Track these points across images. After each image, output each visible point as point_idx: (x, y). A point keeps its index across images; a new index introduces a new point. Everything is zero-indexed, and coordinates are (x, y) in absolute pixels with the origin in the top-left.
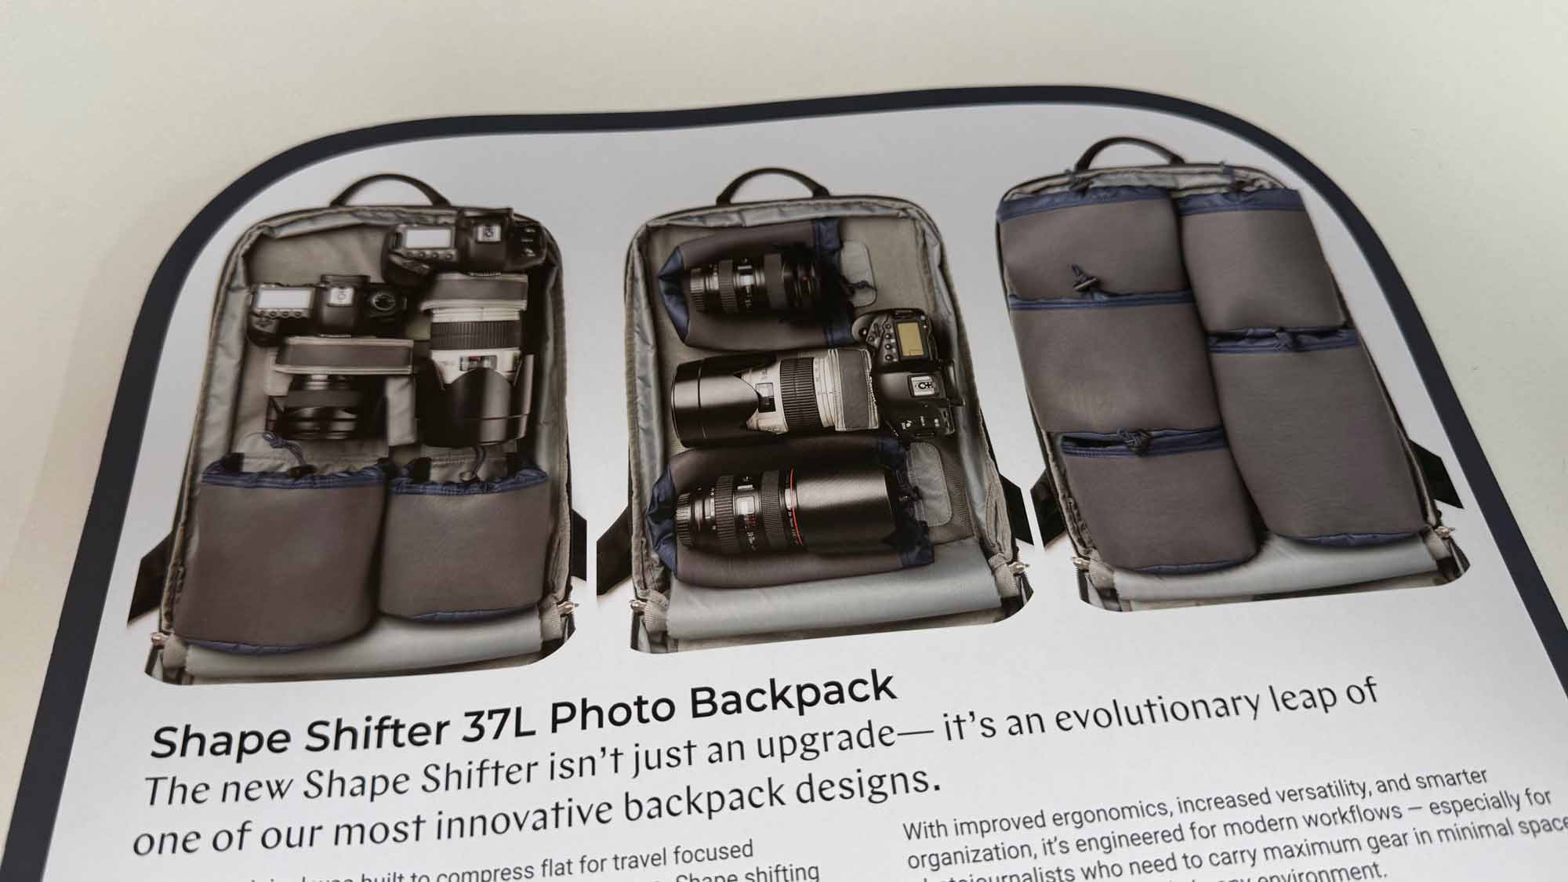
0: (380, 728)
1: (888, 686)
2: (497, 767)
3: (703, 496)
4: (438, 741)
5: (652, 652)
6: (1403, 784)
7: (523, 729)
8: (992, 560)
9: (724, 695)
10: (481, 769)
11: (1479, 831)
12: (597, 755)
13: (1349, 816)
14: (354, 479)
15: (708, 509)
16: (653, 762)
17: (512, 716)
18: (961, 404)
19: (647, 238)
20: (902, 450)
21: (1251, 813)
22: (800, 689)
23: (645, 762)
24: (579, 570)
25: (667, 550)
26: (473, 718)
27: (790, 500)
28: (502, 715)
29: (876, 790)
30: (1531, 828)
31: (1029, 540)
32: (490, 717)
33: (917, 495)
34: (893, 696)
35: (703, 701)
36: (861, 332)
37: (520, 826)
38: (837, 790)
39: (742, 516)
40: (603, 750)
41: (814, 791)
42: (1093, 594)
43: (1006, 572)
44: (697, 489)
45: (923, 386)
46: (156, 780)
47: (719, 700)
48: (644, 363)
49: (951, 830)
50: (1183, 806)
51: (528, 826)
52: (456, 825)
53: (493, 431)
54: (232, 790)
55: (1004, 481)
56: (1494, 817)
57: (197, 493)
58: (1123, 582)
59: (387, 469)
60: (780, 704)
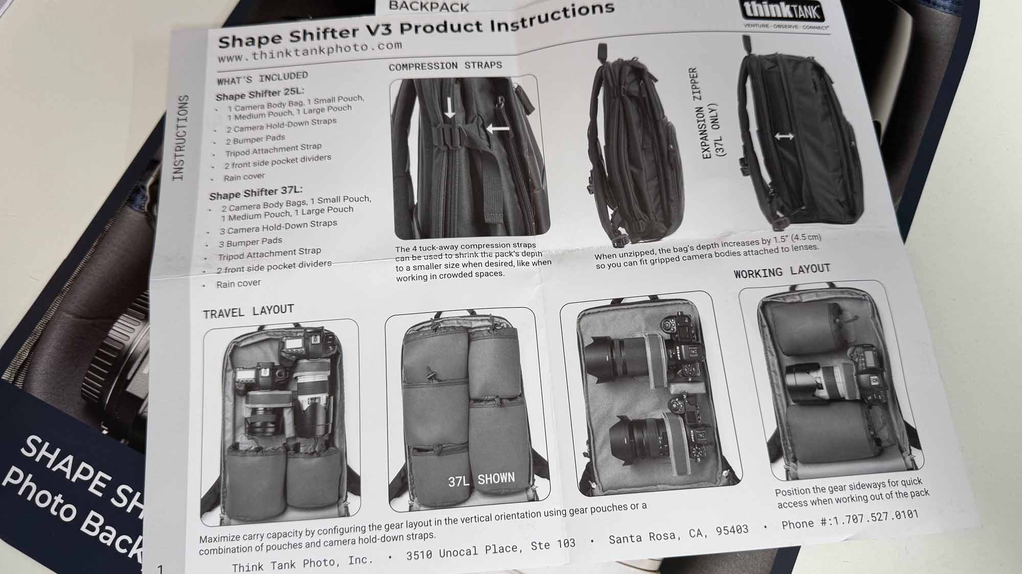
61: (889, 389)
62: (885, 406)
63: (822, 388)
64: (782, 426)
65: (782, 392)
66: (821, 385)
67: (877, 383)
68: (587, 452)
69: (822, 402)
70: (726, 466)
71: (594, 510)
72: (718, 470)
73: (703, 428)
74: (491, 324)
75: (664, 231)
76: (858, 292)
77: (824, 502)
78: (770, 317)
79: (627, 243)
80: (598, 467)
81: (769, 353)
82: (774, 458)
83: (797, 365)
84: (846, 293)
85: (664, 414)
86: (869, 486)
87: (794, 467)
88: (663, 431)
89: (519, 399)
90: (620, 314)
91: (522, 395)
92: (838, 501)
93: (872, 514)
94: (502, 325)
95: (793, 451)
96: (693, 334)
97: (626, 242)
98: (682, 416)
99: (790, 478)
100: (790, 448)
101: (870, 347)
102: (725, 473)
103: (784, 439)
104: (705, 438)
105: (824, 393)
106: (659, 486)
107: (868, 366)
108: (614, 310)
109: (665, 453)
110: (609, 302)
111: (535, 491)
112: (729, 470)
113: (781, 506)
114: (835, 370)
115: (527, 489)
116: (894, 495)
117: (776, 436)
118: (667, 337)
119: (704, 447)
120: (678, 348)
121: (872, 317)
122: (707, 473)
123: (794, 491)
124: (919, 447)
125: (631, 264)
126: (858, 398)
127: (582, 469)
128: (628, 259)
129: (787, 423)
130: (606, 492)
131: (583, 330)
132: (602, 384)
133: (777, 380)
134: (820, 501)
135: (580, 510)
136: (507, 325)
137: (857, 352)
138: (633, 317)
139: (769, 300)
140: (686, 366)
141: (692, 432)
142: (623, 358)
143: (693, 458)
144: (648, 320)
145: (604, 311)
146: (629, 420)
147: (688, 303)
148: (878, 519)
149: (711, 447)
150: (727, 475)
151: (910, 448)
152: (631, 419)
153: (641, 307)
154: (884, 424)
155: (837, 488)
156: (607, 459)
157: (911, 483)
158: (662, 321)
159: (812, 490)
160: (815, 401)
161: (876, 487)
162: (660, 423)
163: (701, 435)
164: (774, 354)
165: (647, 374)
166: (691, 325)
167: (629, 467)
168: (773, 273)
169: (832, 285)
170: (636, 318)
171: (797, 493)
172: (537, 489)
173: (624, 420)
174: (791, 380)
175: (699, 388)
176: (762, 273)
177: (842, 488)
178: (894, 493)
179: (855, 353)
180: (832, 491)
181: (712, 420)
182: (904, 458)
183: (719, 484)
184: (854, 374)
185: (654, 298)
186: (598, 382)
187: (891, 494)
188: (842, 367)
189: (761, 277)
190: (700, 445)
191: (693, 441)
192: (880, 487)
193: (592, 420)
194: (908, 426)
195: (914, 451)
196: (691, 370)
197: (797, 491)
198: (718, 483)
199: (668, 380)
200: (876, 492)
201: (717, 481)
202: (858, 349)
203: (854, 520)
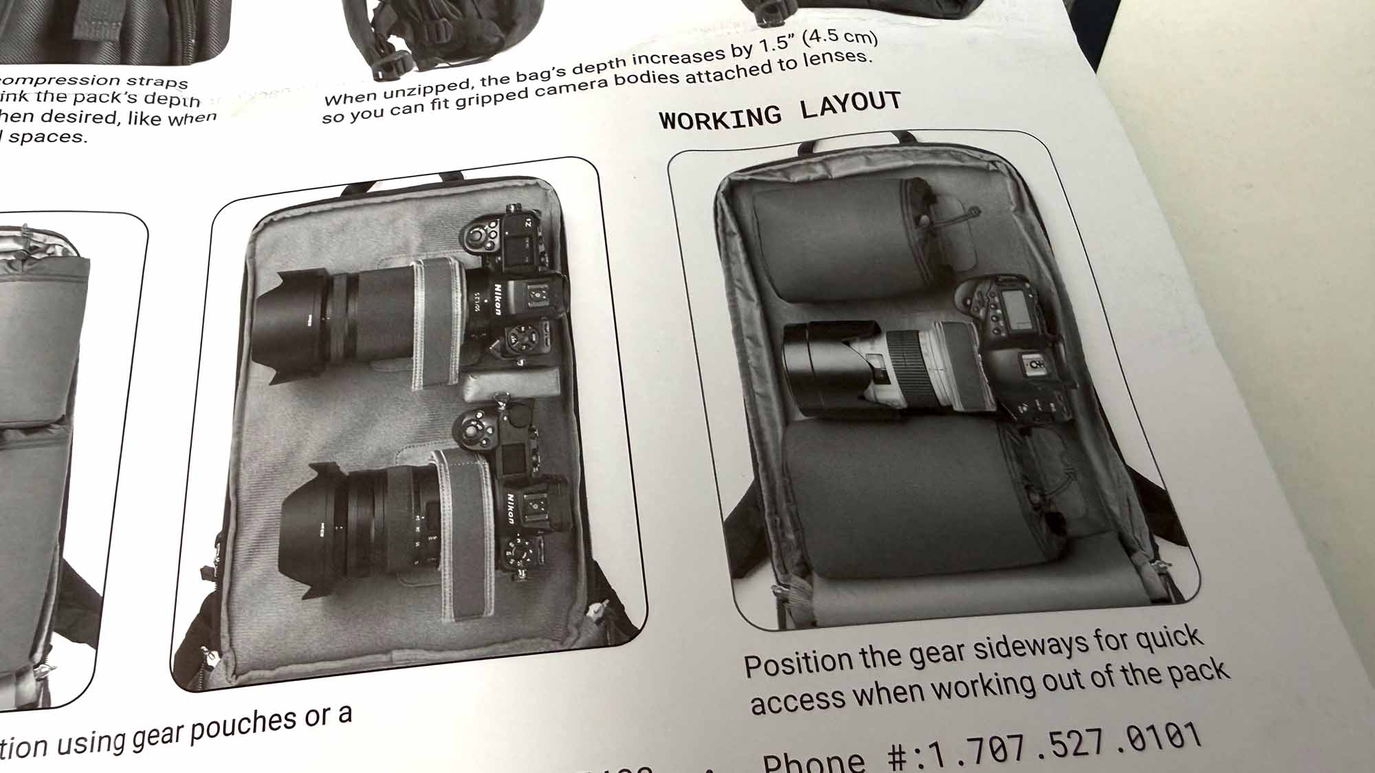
61: (1078, 386)
62: (1070, 429)
63: (886, 380)
64: (769, 478)
65: (770, 387)
66: (885, 373)
67: (1041, 372)
68: (212, 565)
69: (885, 415)
70: (600, 588)
71: (201, 731)
72: (574, 600)
73: (543, 486)
74: (21, 247)
75: (496, 40)
76: (977, 154)
77: (899, 695)
78: (747, 215)
79: (406, 70)
80: (235, 607)
81: (739, 294)
82: (742, 567)
83: (814, 324)
84: (945, 155)
85: (438, 453)
86: (1037, 647)
87: (801, 590)
88: (431, 498)
89: (56, 430)
90: (360, 217)
91: (66, 420)
92: (942, 691)
93: (1052, 734)
94: (49, 251)
95: (801, 544)
96: (543, 254)
97: (404, 67)
98: (489, 456)
99: (790, 624)
100: (791, 536)
101: (1016, 282)
102: (595, 609)
103: (775, 512)
104: (545, 513)
105: (892, 393)
106: (396, 655)
107: (1014, 326)
108: (346, 208)
109: (429, 557)
110: (337, 192)
111: (46, 680)
112: (607, 601)
113: (760, 707)
114: (921, 341)
115: (20, 675)
116: (1118, 676)
117: (751, 501)
118: (473, 262)
119: (540, 538)
120: (498, 287)
121: (1015, 211)
122: (541, 613)
123: (803, 662)
124: (1179, 538)
125: (408, 110)
126: (990, 406)
127: (190, 611)
128: (402, 101)
129: (785, 470)
130: (242, 677)
131: (259, 259)
132: (285, 385)
133: (758, 358)
134: (883, 693)
135: (162, 734)
136: (65, 251)
137: (980, 293)
138: (393, 222)
139: (747, 178)
140: (514, 331)
141: (511, 497)
142: (350, 317)
143: (505, 570)
144: (429, 229)
145: (321, 212)
146: (341, 473)
147: (537, 185)
148: (1071, 749)
149: (561, 538)
150: (600, 615)
151: (1152, 540)
152: (345, 471)
153: (416, 199)
154: (1071, 475)
155: (938, 653)
156: (262, 583)
157: (1169, 639)
158: (465, 227)
159: (857, 659)
160: (862, 411)
161: (1060, 651)
162: (425, 478)
163: (536, 507)
164: (754, 295)
165: (408, 352)
166: (540, 234)
167: (319, 601)
168: (756, 117)
169: (906, 138)
170: (400, 223)
171: (812, 667)
172: (52, 677)
173: (326, 474)
174: (796, 358)
175: (544, 384)
176: (730, 120)
177: (952, 652)
178: (1116, 669)
179: (976, 297)
180: (923, 661)
181: (571, 464)
182: (1138, 570)
183: (575, 642)
184: (976, 348)
185: (453, 178)
186: (275, 381)
187: (1108, 672)
188: (940, 330)
189: (727, 127)
190: (528, 533)
191: (512, 522)
192: (1070, 650)
193: (241, 480)
194: (1140, 482)
195: (1168, 550)
196: (527, 339)
197: (812, 662)
198: (571, 639)
199: (460, 367)
200: (1059, 665)
201: (568, 634)
202: (984, 287)
203: (994, 753)
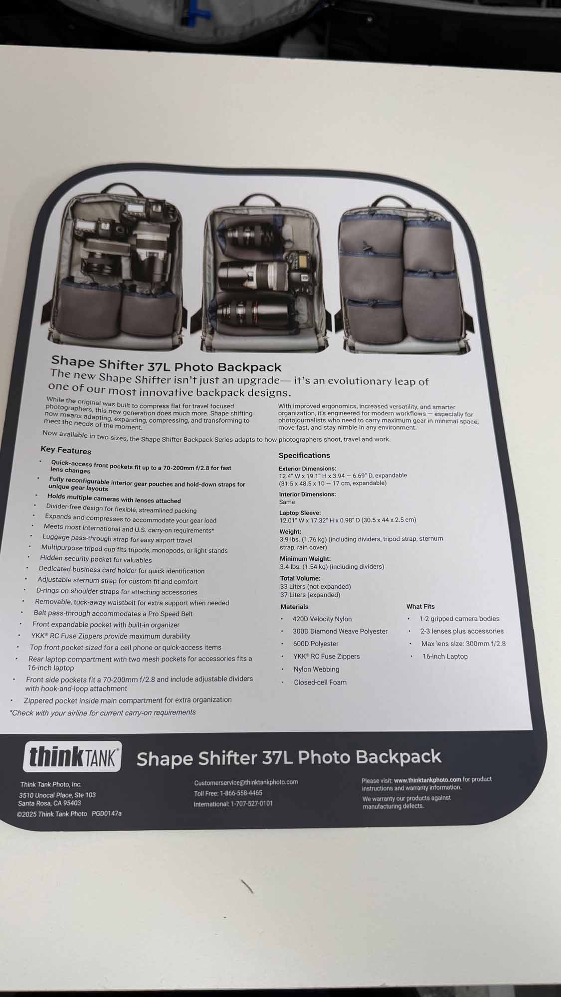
0: (122, 364)
1: (280, 368)
2: (158, 379)
3: (227, 306)
4: (140, 370)
5: (207, 351)
6: (429, 407)
7: (166, 369)
8: (318, 335)
9: (229, 366)
10: (153, 379)
11: (447, 421)
12: (189, 379)
13: (410, 414)
14: (111, 289)
15: (228, 311)
16: (206, 382)
17: (163, 366)
18: (316, 285)
19: (213, 216)
20: (295, 299)
21: (381, 410)
22: (252, 366)
23: (202, 381)
24: (184, 325)
25: (213, 322)
26: (151, 365)
27: (255, 310)
28: (160, 365)
29: (272, 395)
30: (463, 422)
31: (331, 330)
32: (156, 365)
33: (297, 313)
34: (280, 371)
35: (222, 367)
36: (286, 257)
37: (165, 395)
38: (260, 394)
39: (239, 315)
40: (191, 377)
41: (253, 393)
42: (347, 348)
43: (321, 339)
44: (225, 304)
45: (305, 278)
46: (54, 370)
47: (227, 367)
48: (209, 260)
49: (292, 406)
50: (361, 407)
51: (167, 395)
52: (146, 393)
53: (157, 278)
54: (77, 375)
55: (326, 311)
56: (453, 418)
57: (60, 287)
58: (358, 345)
59: (122, 286)
60: (246, 370)
